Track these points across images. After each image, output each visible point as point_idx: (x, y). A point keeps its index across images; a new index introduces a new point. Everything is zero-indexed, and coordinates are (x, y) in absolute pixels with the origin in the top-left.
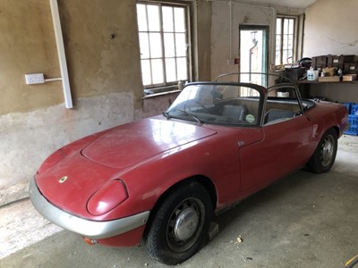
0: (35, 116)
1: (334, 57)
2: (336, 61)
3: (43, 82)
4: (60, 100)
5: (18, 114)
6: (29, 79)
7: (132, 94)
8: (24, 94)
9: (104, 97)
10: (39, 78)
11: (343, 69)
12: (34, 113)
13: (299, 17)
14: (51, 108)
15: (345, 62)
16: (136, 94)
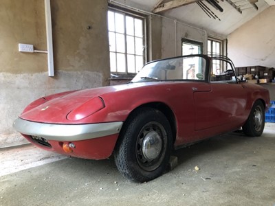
0: (23, 78)
1: (251, 68)
2: (253, 70)
3: (32, 51)
4: (44, 69)
5: (9, 74)
6: (21, 47)
7: (101, 74)
8: (16, 59)
9: (79, 73)
10: (29, 48)
11: (259, 75)
12: (22, 76)
13: (223, 41)
14: (37, 74)
15: (259, 70)
16: (104, 75)
